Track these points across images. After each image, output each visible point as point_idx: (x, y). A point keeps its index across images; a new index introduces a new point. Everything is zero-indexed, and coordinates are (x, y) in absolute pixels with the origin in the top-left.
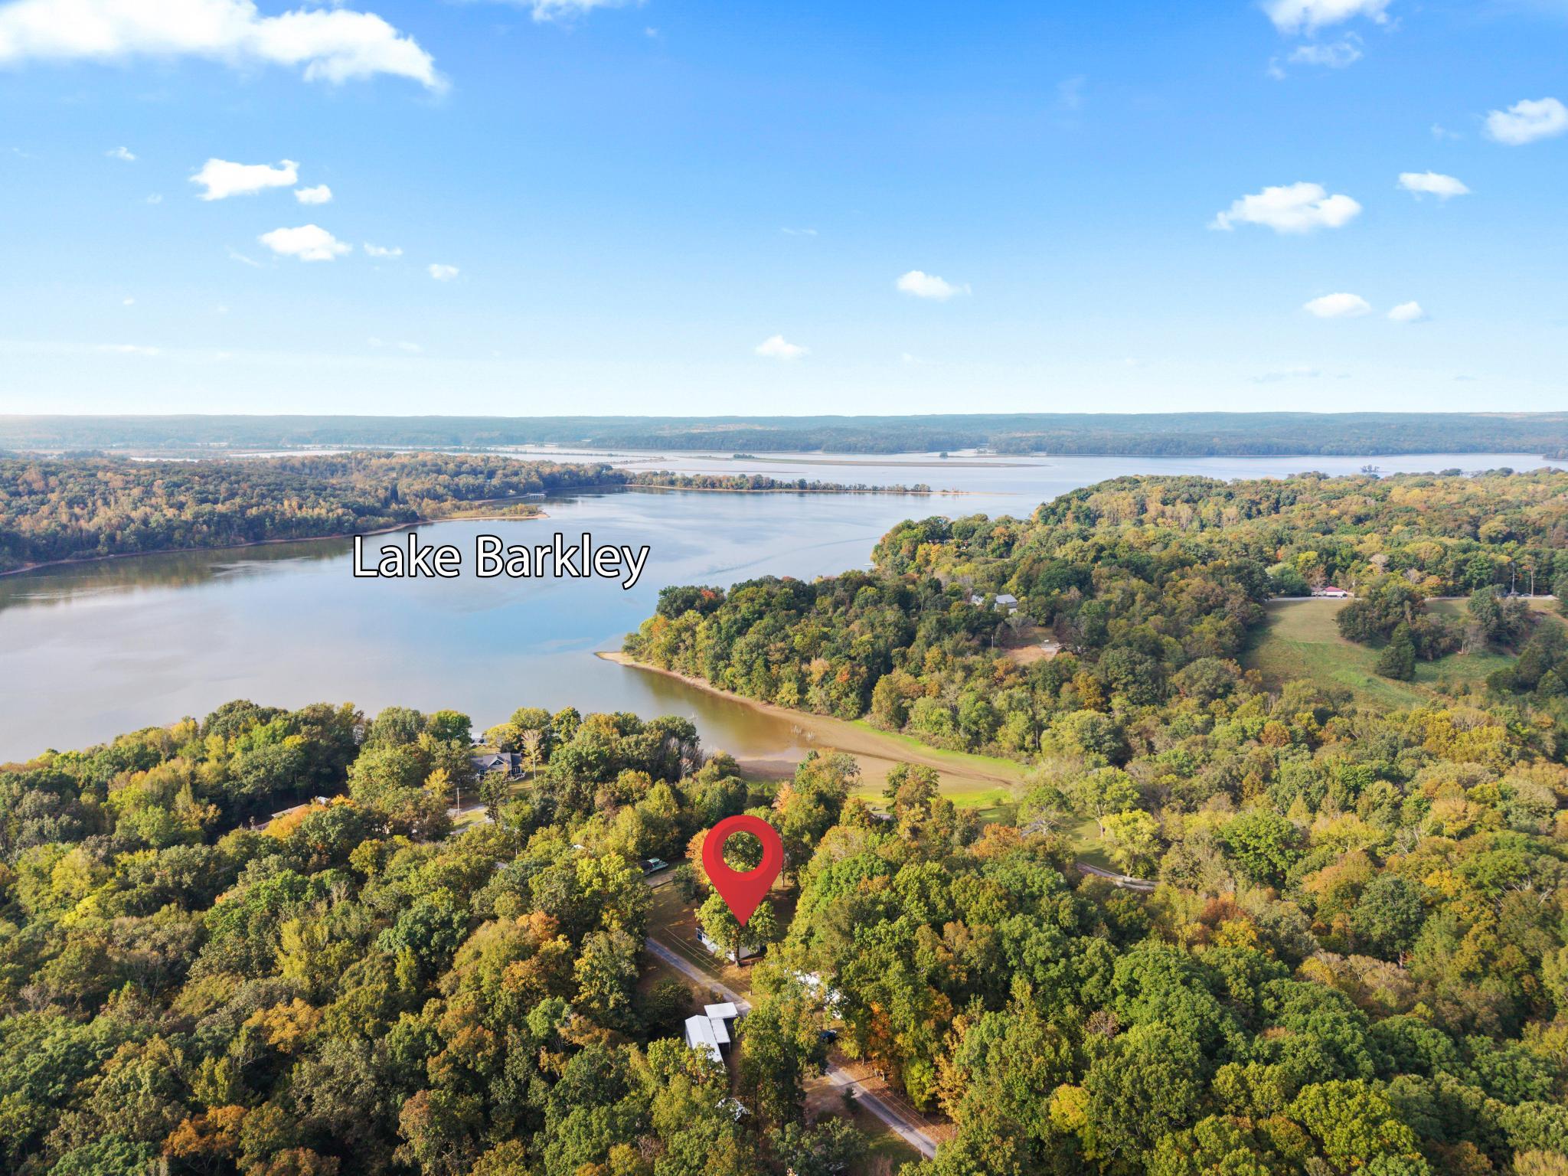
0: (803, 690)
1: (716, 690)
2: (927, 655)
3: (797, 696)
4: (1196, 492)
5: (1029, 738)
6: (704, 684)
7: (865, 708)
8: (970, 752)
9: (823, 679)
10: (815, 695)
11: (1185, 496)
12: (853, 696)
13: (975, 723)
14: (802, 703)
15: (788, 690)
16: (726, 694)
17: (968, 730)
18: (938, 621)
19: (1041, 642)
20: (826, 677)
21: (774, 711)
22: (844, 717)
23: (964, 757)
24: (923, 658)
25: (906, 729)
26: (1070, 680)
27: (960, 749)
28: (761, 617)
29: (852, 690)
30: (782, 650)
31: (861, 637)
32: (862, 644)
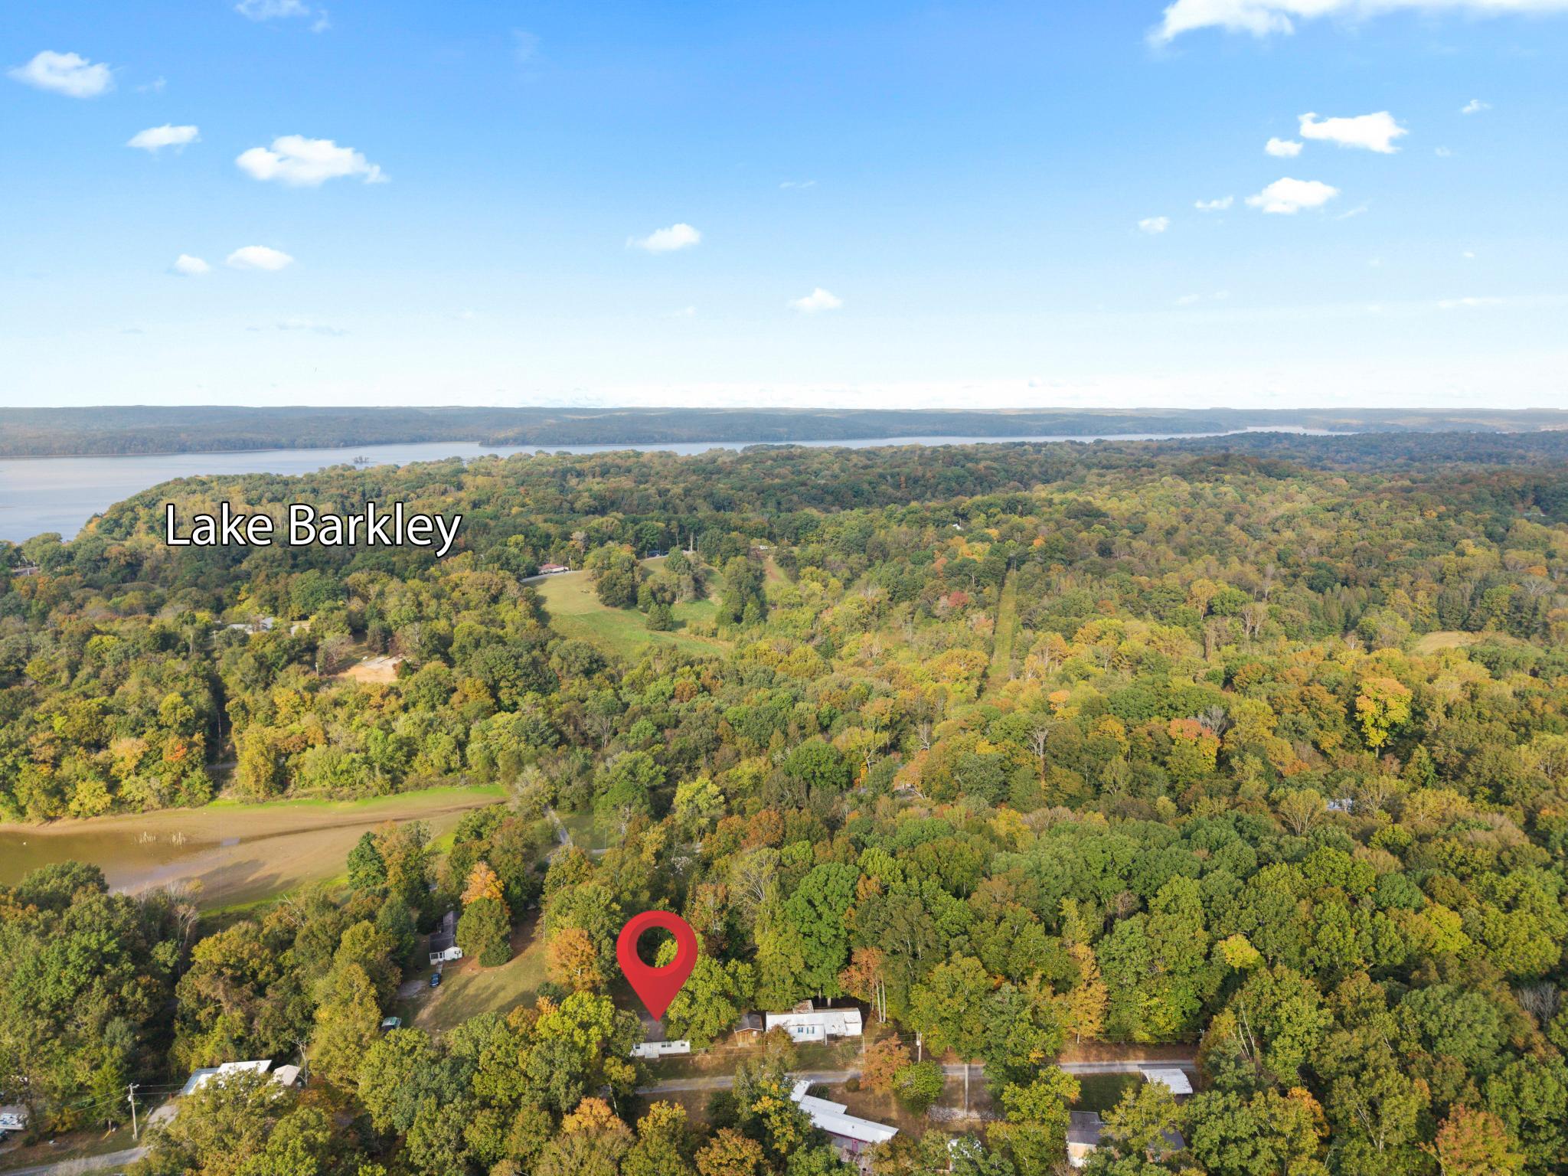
0: (113, 785)
3: (108, 798)
4: (280, 490)
7: (218, 780)
8: (397, 792)
9: (141, 763)
10: (129, 787)
11: (268, 495)
12: (199, 772)
14: (119, 804)
15: (87, 793)
19: (359, 661)
20: (145, 761)
22: (192, 802)
23: (393, 800)
24: (273, 703)
25: (289, 791)
27: (384, 793)
29: (194, 767)
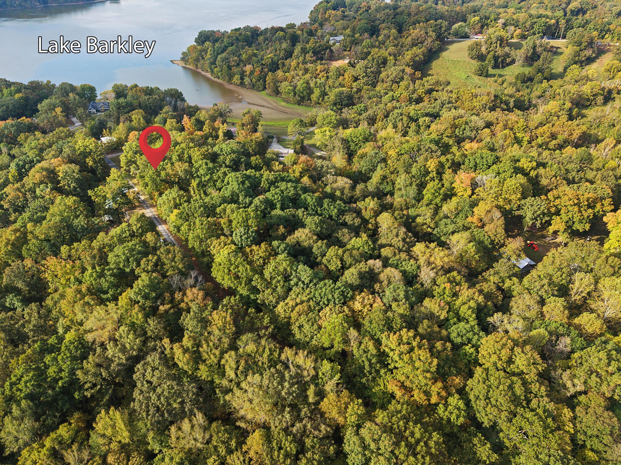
0: (242, 79)
1: (212, 78)
2: (292, 64)
3: (240, 81)
5: (321, 99)
6: (209, 75)
7: (264, 87)
8: (299, 105)
9: (250, 74)
10: (247, 80)
12: (261, 81)
13: (302, 93)
14: (242, 84)
15: (236, 79)
16: (216, 79)
17: (299, 96)
18: (302, 48)
19: (345, 58)
20: (252, 73)
21: (232, 87)
22: (258, 90)
23: (296, 107)
24: (290, 65)
25: (278, 95)
26: (343, 75)
27: (295, 104)
28: (232, 45)
29: (260, 79)
30: (235, 61)
31: (269, 55)
32: (268, 58)
